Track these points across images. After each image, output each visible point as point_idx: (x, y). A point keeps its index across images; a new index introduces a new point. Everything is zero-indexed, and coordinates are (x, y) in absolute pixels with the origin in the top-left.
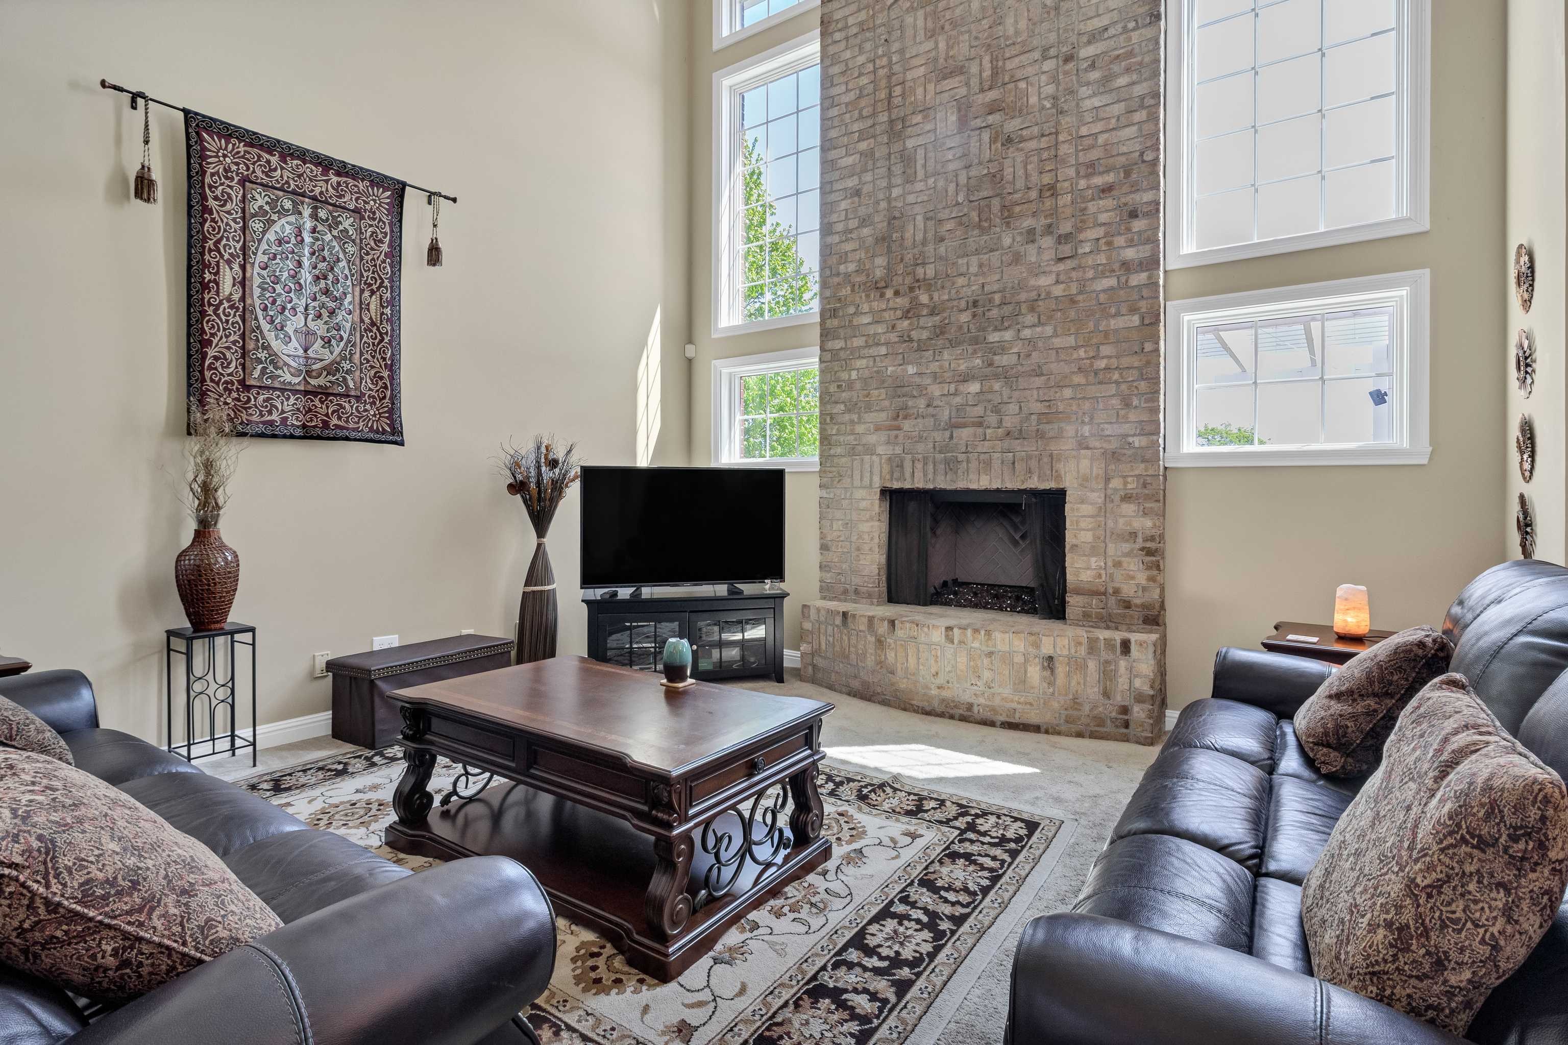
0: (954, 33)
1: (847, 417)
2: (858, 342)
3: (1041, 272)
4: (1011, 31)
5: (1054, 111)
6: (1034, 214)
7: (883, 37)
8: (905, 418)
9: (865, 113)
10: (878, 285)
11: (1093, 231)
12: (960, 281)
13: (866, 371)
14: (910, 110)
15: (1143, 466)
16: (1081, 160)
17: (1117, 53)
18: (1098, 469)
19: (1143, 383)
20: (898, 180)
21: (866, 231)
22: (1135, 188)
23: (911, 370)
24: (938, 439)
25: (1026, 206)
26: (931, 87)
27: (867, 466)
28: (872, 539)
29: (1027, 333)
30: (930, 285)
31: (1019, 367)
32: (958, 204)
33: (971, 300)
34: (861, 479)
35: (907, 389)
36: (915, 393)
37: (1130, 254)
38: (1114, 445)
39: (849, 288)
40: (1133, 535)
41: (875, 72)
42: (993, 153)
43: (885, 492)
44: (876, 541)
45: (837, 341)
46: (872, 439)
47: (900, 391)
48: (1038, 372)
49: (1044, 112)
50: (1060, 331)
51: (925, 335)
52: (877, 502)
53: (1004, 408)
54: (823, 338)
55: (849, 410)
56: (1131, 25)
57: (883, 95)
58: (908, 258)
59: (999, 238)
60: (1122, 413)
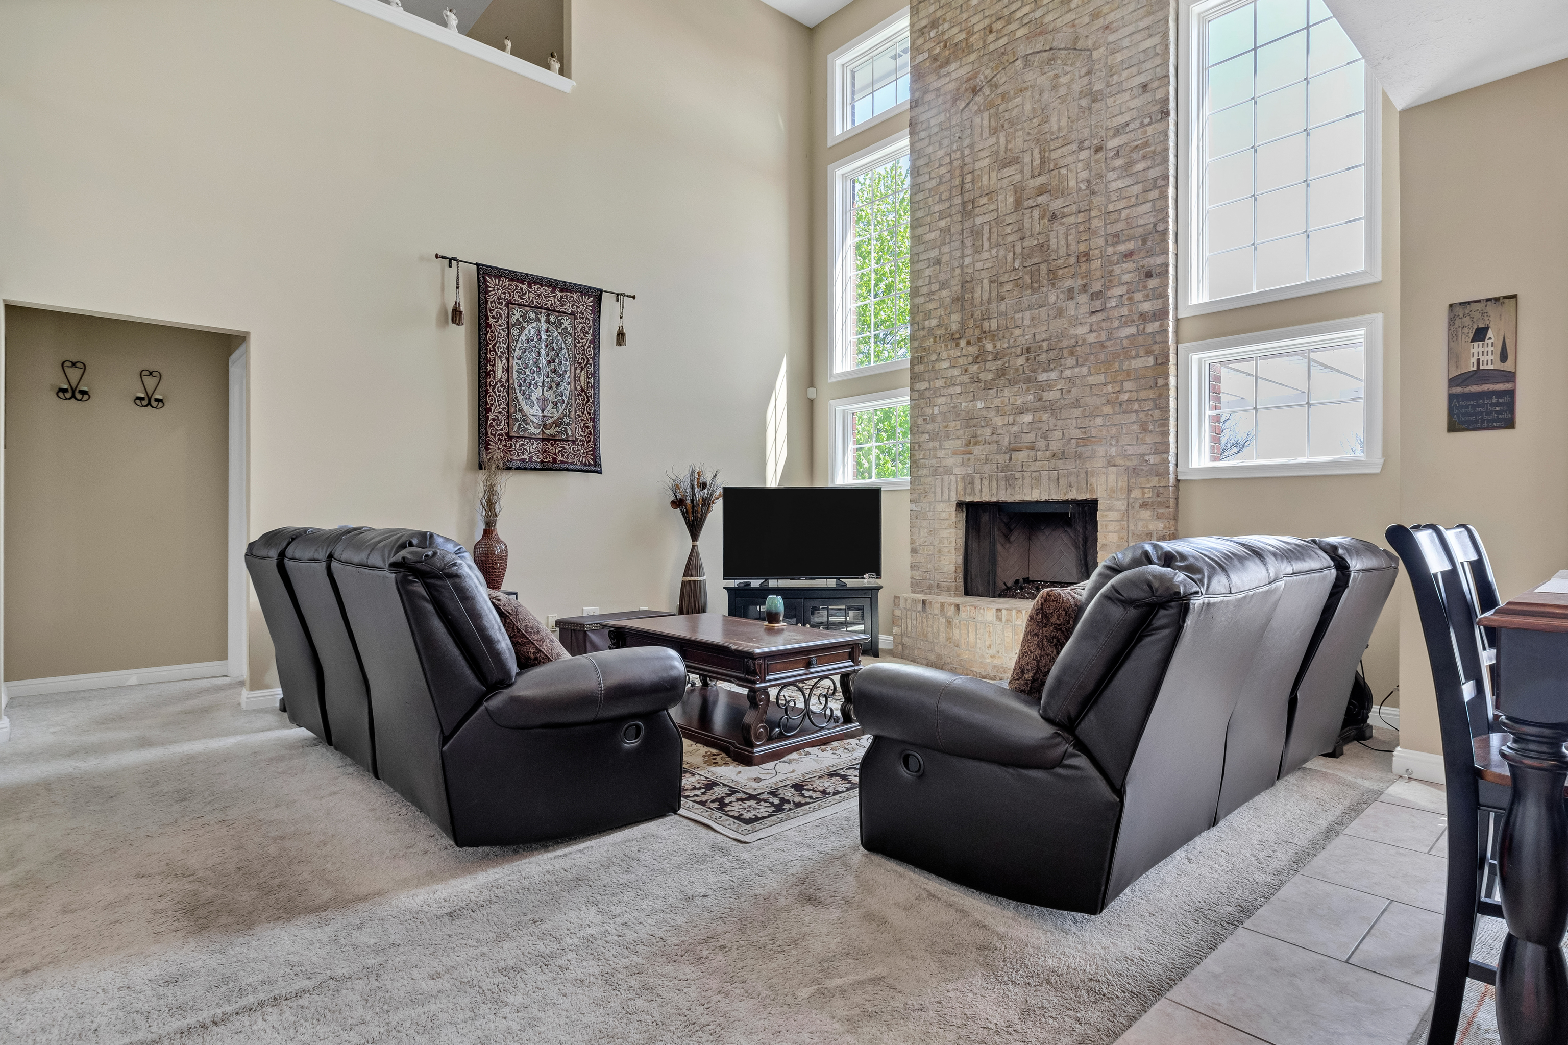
0: (1011, 130)
1: (931, 444)
2: (939, 383)
3: (1078, 323)
4: (1055, 128)
5: (1088, 192)
6: (1073, 276)
7: (957, 135)
8: (975, 444)
9: (943, 197)
10: (954, 337)
11: (1118, 289)
12: (1017, 332)
13: (945, 407)
14: (977, 194)
15: (1156, 479)
16: (1109, 232)
17: (1136, 143)
18: (1122, 483)
19: (1156, 411)
20: (969, 251)
21: (945, 293)
22: (1150, 253)
23: (980, 405)
24: (1000, 461)
25: (1066, 270)
26: (994, 175)
27: (946, 484)
28: (950, 543)
29: (1068, 373)
30: (994, 335)
31: (1062, 401)
32: (1015, 269)
33: (1025, 347)
34: (942, 495)
35: (977, 420)
36: (983, 424)
37: (1146, 307)
38: (1134, 462)
39: (932, 340)
40: (1150, 535)
41: (951, 163)
42: (1041, 227)
43: (960, 505)
44: (953, 544)
45: (923, 383)
46: (950, 462)
47: (971, 422)
48: (1076, 404)
49: (1080, 193)
50: (1093, 371)
51: (990, 376)
52: (954, 513)
53: (1050, 434)
54: (913, 381)
55: (932, 439)
56: (1147, 121)
57: (957, 182)
58: (977, 314)
59: (1046, 296)
60: (1141, 436)
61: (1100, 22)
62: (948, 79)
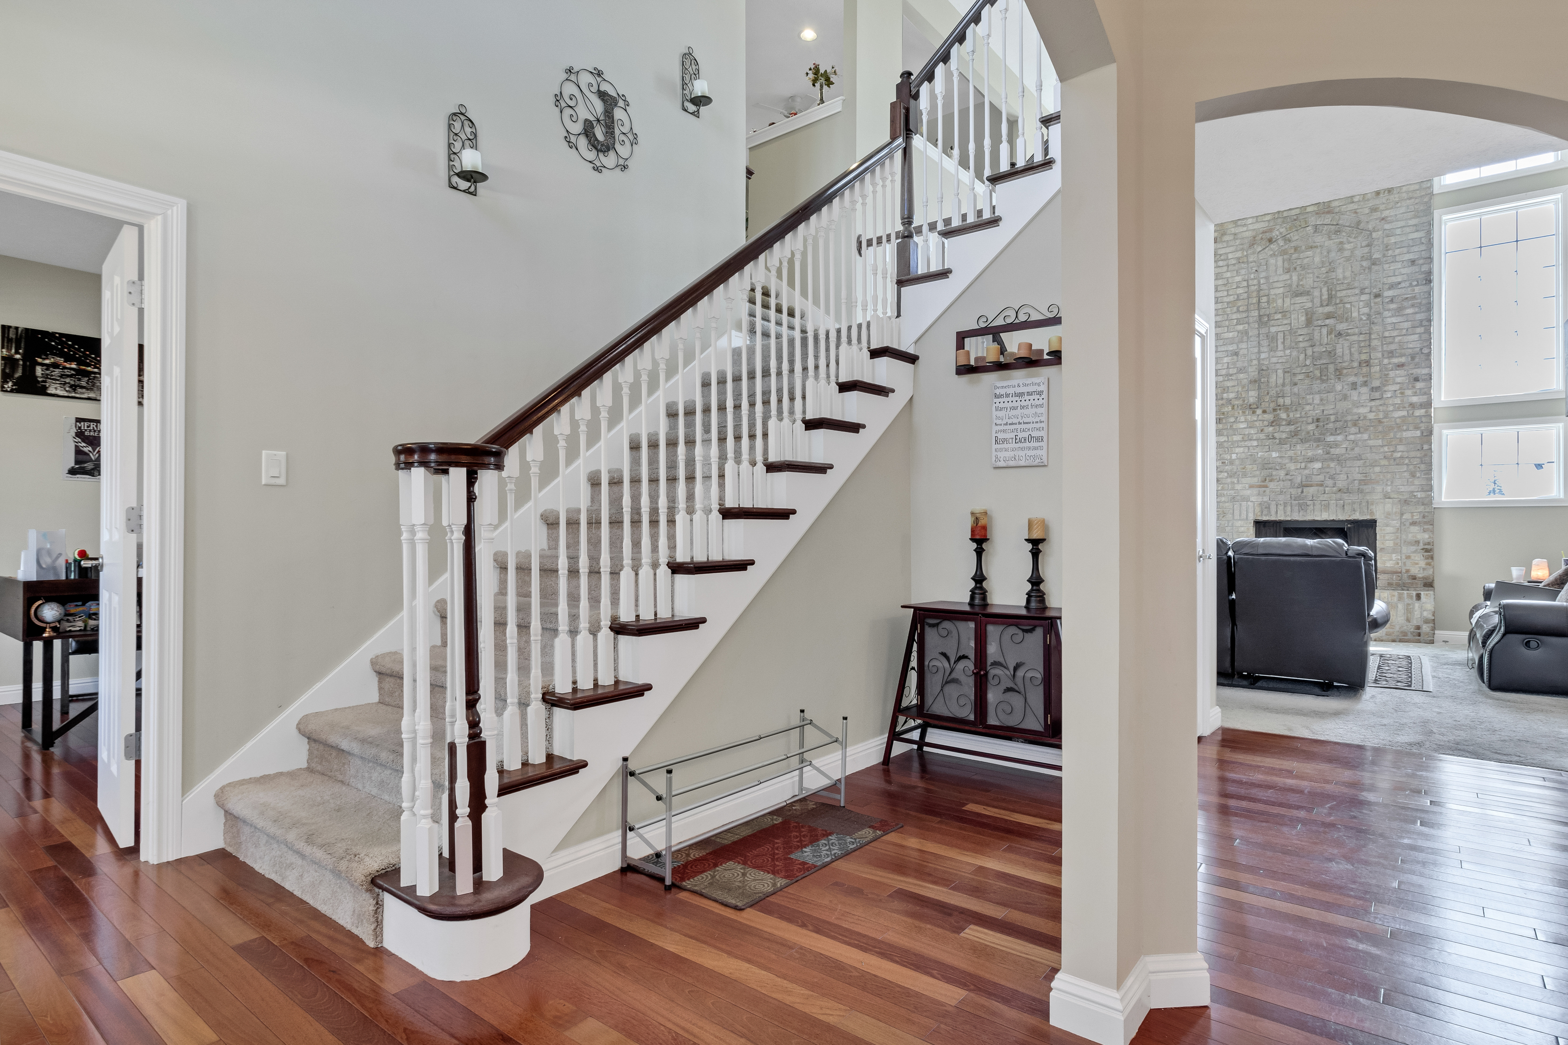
0: (1302, 272)
1: (1229, 480)
2: (1236, 438)
3: (1357, 405)
4: (1341, 276)
5: (1368, 322)
6: (1356, 375)
7: (1255, 269)
8: (1271, 481)
9: (1241, 309)
10: (1251, 407)
11: (1393, 386)
12: (1308, 408)
13: (1243, 454)
14: (1273, 311)
15: (1423, 507)
16: (1385, 349)
17: (1404, 296)
18: (1396, 509)
19: (1423, 465)
20: (1265, 349)
21: (1242, 376)
22: (1417, 366)
23: (1274, 455)
24: (1293, 493)
25: (1350, 370)
26: (1287, 301)
27: (1244, 508)
29: (1352, 437)
30: (1288, 408)
31: (1347, 455)
32: (1306, 365)
33: (1315, 418)
34: (1240, 515)
35: (1272, 465)
36: (1278, 468)
37: (1415, 399)
38: (1406, 496)
39: (1230, 407)
40: (1417, 542)
41: (1248, 286)
42: (1329, 340)
43: (1257, 522)
46: (1248, 492)
47: (1266, 466)
48: (1359, 458)
49: (1362, 322)
51: (1284, 436)
52: (1253, 528)
53: (1337, 477)
55: (1230, 476)
56: (1415, 283)
57: (1255, 300)
58: (1273, 393)
59: (1334, 386)
60: (1410, 480)
61: (1377, 215)
62: (1245, 229)
